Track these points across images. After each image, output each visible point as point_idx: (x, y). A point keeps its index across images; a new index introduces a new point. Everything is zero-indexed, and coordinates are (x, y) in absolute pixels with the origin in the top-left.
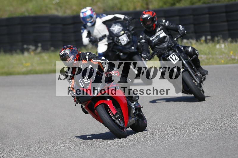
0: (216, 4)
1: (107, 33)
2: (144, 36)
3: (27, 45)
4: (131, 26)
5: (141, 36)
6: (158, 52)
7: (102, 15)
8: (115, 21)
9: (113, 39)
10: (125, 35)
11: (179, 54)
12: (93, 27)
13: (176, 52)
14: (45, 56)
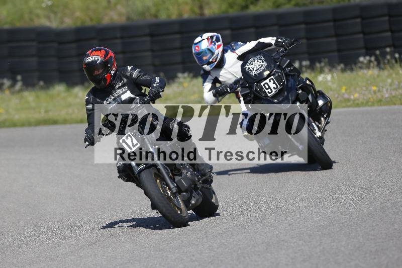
0: (316, 6)
14: (30, 96)
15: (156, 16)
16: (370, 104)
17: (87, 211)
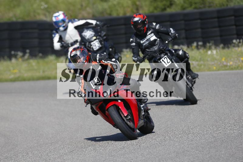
1: (79, 39)
2: (134, 39)
3: (15, 51)
4: (103, 32)
5: (131, 40)
6: (149, 55)
7: (74, 20)
8: (87, 26)
9: (85, 45)
10: (97, 40)
11: (171, 57)
12: (65, 32)
13: (168, 55)
14: (33, 62)
15: (110, 14)
16: (239, 68)
17: (68, 132)
